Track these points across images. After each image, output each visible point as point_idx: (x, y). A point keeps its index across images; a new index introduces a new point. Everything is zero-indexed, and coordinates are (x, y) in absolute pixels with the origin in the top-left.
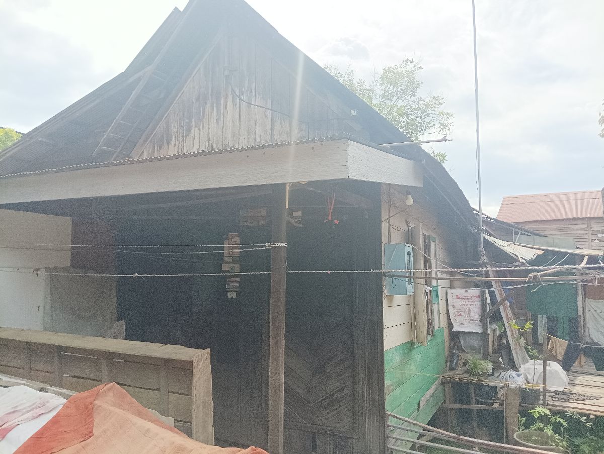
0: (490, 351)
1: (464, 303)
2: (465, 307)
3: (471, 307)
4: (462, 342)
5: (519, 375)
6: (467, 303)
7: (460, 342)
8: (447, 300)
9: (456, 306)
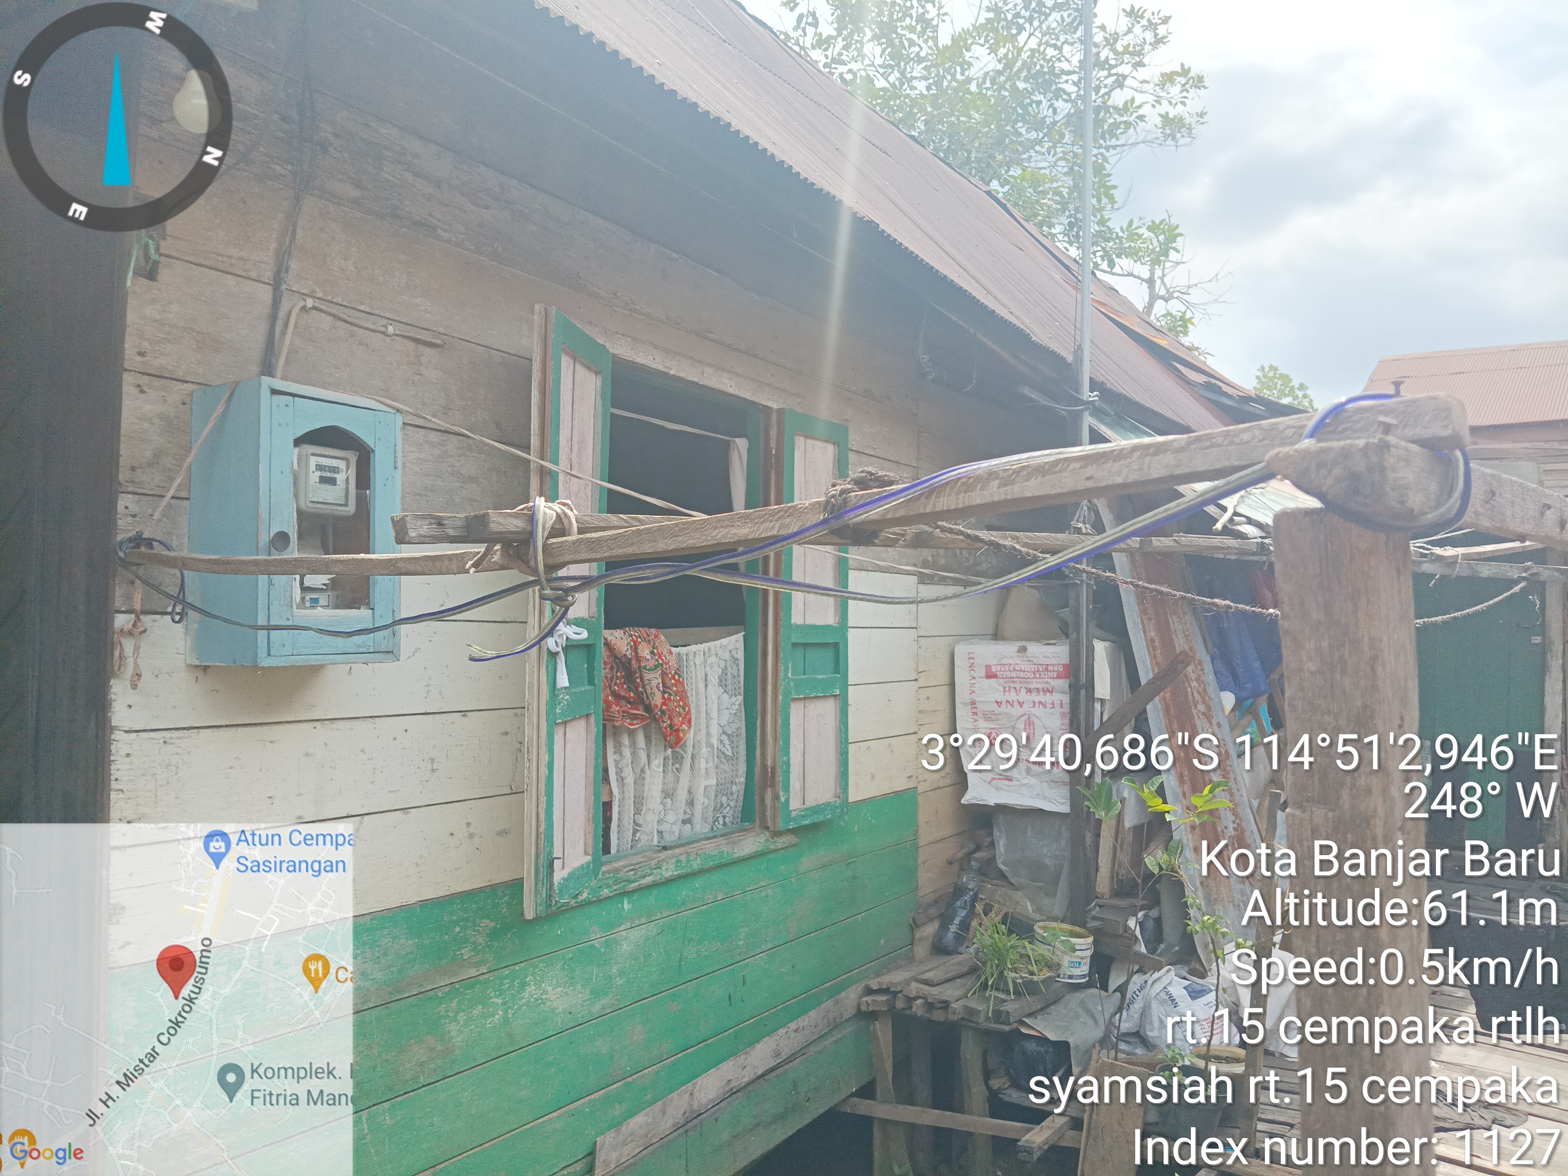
0: (1103, 883)
1: (1012, 696)
2: (1016, 711)
3: (1038, 711)
4: (1001, 846)
5: (1195, 994)
6: (1023, 696)
7: (992, 845)
8: (952, 685)
9: (981, 707)
